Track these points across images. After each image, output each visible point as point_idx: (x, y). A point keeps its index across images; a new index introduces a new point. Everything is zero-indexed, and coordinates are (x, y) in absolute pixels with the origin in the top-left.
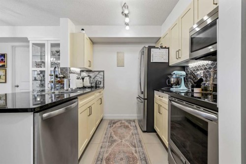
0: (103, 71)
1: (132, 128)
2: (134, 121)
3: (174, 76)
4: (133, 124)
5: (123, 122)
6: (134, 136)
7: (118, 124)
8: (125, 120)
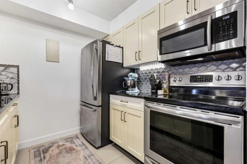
0: (18, 67)
1: (79, 148)
2: (77, 138)
3: (130, 78)
4: (77, 142)
5: (61, 143)
6: (89, 160)
7: (54, 151)
8: (62, 139)
